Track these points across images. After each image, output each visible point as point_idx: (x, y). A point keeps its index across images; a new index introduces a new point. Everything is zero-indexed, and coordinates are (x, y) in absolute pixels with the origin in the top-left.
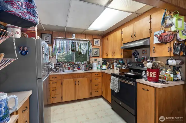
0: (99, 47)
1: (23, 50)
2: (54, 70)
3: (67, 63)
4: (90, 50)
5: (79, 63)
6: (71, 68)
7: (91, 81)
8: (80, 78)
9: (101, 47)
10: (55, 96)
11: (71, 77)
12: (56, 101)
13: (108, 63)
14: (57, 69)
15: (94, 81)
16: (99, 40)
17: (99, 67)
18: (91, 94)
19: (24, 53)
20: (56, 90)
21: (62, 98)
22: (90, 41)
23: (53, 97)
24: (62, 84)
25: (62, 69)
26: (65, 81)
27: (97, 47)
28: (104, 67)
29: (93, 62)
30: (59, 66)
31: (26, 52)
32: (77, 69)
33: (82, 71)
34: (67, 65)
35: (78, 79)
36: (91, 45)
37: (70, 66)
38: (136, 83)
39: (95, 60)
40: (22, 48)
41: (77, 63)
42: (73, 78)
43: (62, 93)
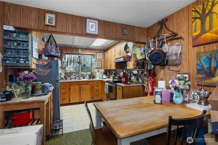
0: (101, 60)
1: (50, 66)
2: (64, 78)
3: (74, 74)
4: (93, 62)
5: (84, 73)
6: (77, 78)
7: (93, 88)
8: (84, 85)
9: (103, 59)
10: (65, 98)
11: (77, 84)
12: (65, 102)
13: (108, 73)
14: (66, 78)
15: (95, 87)
16: (102, 54)
17: (101, 77)
18: (93, 98)
19: (50, 67)
20: (65, 94)
21: (70, 100)
22: (93, 55)
23: (63, 98)
24: (70, 89)
25: (70, 78)
26: (72, 87)
27: (100, 60)
28: (104, 76)
29: (96, 73)
30: (67, 76)
31: (51, 66)
32: (83, 78)
33: (86, 79)
34: (74, 75)
35: (83, 86)
36: (94, 58)
37: (76, 76)
38: (116, 85)
39: (98, 71)
40: (49, 65)
41: (82, 73)
42: (78, 85)
43: (70, 97)
